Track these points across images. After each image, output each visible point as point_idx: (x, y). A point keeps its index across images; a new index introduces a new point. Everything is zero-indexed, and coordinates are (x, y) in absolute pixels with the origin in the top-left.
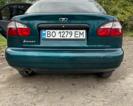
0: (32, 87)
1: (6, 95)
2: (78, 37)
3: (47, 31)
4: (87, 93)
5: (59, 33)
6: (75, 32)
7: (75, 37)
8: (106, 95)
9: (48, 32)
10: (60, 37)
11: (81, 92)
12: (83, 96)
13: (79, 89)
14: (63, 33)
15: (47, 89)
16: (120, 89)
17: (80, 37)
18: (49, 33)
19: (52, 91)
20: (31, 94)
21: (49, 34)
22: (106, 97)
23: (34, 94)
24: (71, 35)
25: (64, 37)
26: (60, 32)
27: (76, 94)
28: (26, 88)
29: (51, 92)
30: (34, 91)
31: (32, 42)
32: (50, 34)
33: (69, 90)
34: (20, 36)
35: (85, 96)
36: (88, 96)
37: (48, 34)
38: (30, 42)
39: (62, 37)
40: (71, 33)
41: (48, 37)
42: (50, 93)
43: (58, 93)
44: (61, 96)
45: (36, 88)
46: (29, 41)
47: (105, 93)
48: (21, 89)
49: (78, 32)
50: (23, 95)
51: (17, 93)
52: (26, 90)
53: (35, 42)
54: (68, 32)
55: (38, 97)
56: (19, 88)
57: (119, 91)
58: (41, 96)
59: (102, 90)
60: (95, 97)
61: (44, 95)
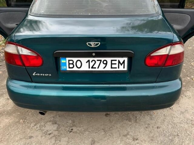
0: (50, 122)
1: (17, 139)
2: (116, 68)
3: (68, 59)
4: (126, 132)
5: (87, 62)
6: (112, 61)
7: (112, 68)
8: (152, 135)
9: (69, 61)
10: (89, 68)
11: (119, 131)
12: (120, 137)
13: (115, 123)
14: (94, 62)
15: (71, 125)
16: (171, 122)
17: (119, 68)
18: (71, 62)
19: (79, 129)
20: (51, 136)
21: (71, 64)
22: (151, 140)
23: (54, 136)
24: (105, 65)
25: (95, 68)
26: (89, 61)
27: (111, 135)
28: (43, 124)
29: (78, 132)
30: (54, 129)
31: (46, 75)
32: (73, 64)
33: (102, 127)
34: (27, 66)
35: (123, 137)
36: (128, 138)
37: (69, 64)
38: (43, 75)
39: (92, 68)
40: (105, 62)
41: (69, 68)
42: (76, 132)
43: (87, 133)
44: (91, 139)
45: (56, 123)
46: (41, 75)
47: (150, 132)
48: (35, 125)
49: (116, 60)
50: (39, 138)
51: (30, 135)
52: (43, 128)
53: (50, 75)
54: (101, 61)
55: (60, 141)
56: (32, 125)
57: (170, 126)
58: (65, 139)
59: (147, 126)
60: (137, 139)
61: (69, 138)
